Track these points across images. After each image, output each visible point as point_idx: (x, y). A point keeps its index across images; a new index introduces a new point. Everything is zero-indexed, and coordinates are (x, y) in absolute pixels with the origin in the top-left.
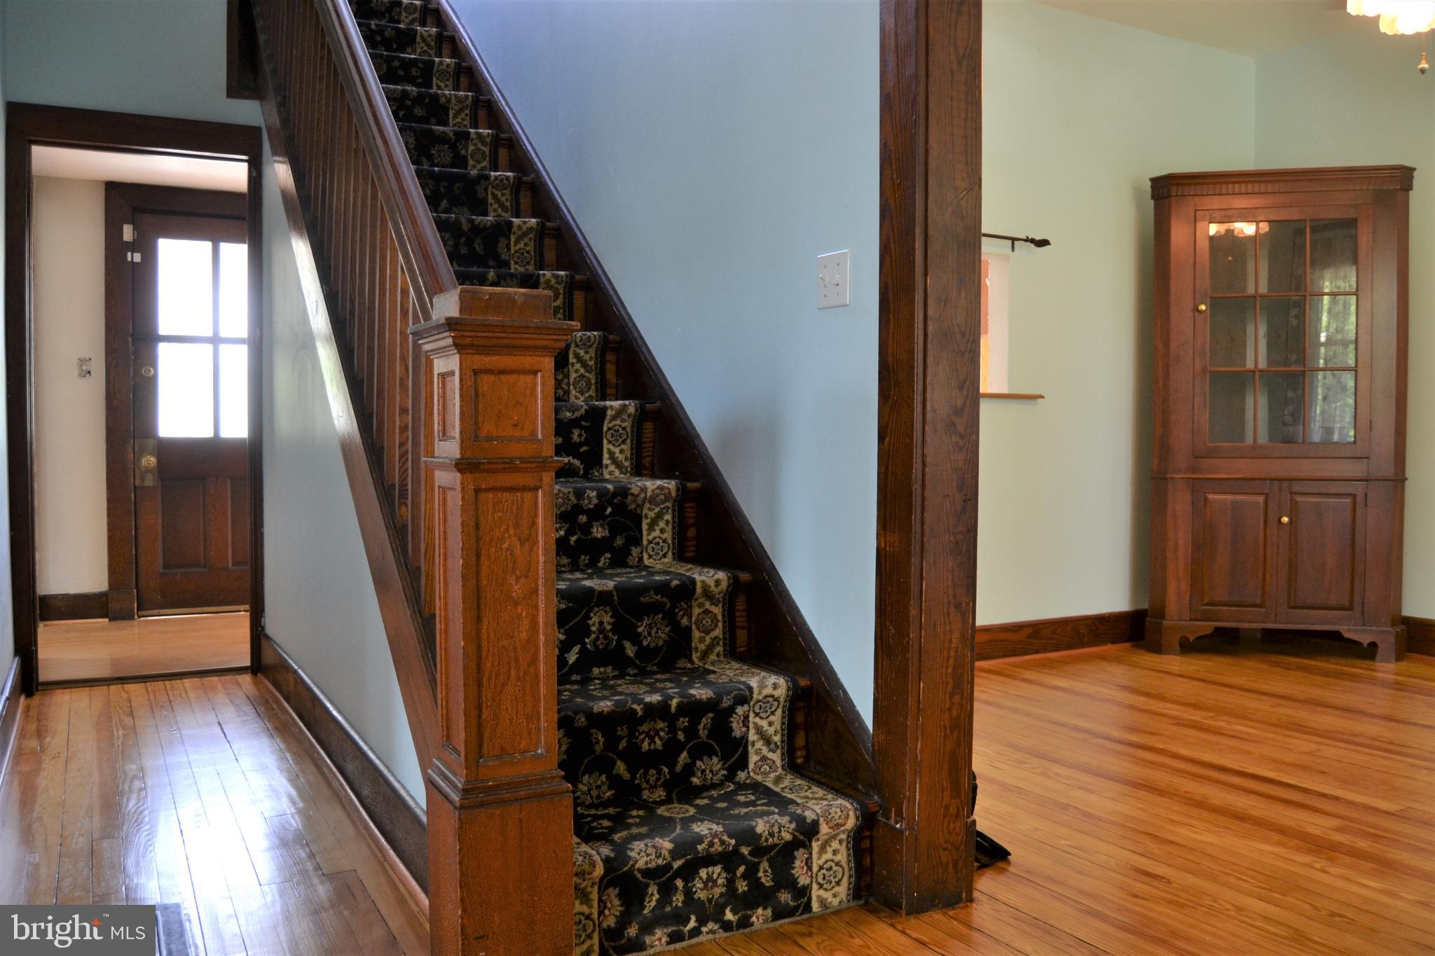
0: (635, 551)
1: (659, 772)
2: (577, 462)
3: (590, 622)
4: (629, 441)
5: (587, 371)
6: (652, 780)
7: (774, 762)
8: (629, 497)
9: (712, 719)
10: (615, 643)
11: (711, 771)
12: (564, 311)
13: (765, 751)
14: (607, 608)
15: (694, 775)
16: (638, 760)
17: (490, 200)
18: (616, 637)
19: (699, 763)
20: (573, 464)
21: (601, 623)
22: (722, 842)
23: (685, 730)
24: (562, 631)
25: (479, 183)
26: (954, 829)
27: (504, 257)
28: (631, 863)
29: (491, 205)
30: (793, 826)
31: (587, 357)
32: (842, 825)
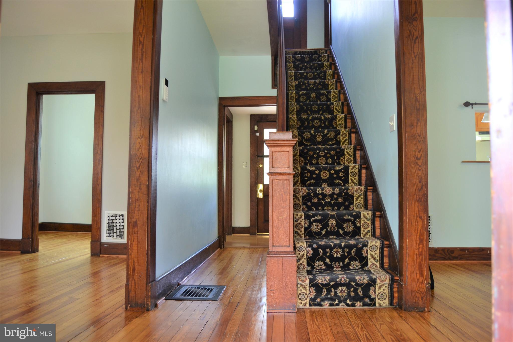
0: (352, 206)
1: (339, 263)
2: (341, 182)
3: (329, 223)
4: (357, 176)
5: (350, 157)
6: (337, 266)
7: (377, 265)
8: (349, 190)
9: (356, 250)
10: (336, 229)
11: (356, 265)
12: (349, 140)
13: (374, 262)
14: (334, 219)
15: (350, 265)
16: (332, 258)
17: (335, 110)
18: (337, 228)
19: (352, 262)
20: (340, 182)
21: (332, 223)
22: (345, 280)
23: (347, 252)
24: (321, 225)
25: (331, 105)
26: (421, 287)
27: (335, 126)
28: (317, 280)
29: (335, 111)
30: (368, 279)
31: (350, 153)
32: (384, 281)
